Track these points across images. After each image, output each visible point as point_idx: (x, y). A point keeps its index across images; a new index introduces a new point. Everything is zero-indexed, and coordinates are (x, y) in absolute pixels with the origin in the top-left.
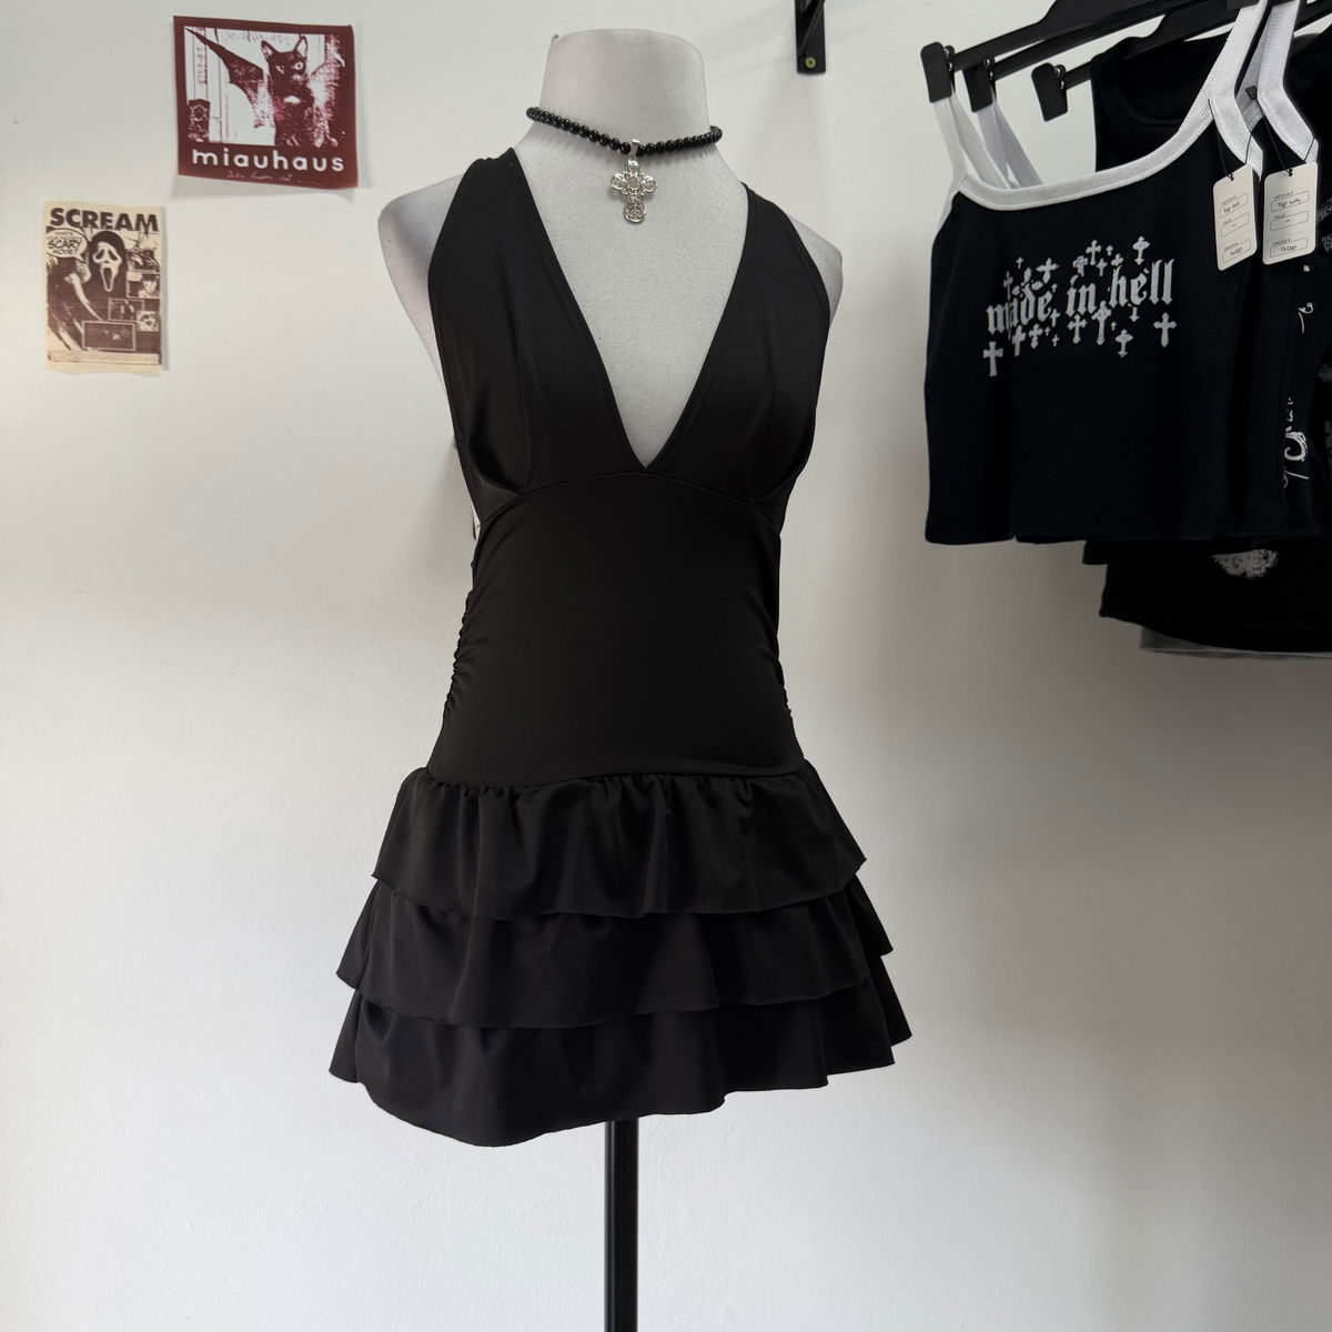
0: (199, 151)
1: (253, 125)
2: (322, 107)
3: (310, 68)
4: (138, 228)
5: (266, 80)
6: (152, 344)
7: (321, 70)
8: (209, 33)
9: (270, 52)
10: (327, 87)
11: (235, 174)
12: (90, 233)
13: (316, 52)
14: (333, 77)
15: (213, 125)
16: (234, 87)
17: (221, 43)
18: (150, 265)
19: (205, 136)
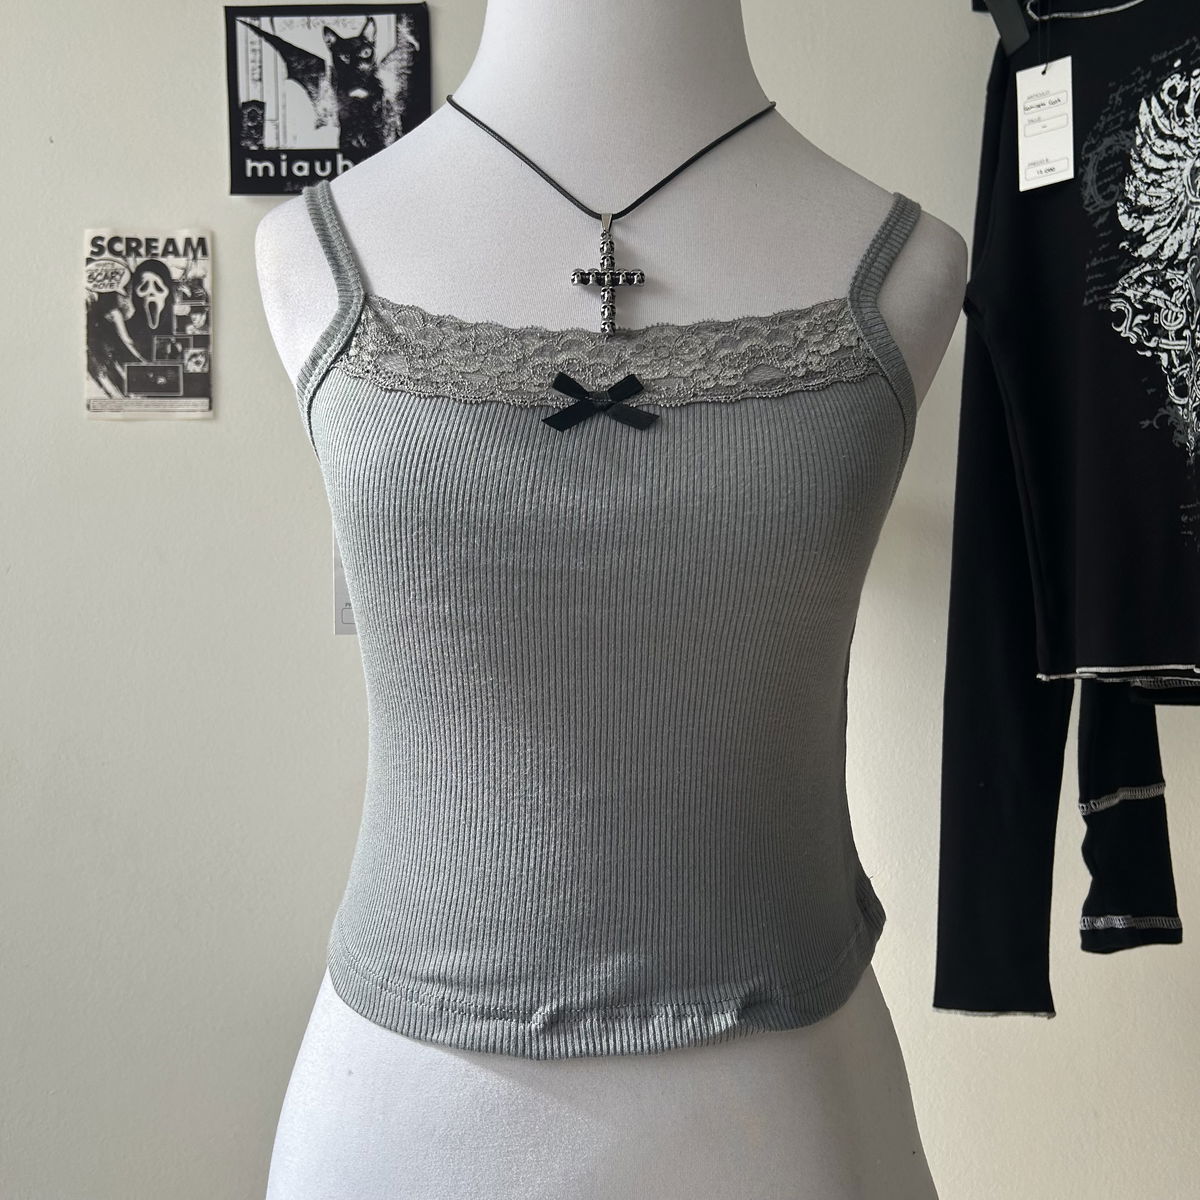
0: (253, 160)
1: (313, 126)
3: (380, 53)
4: (185, 254)
5: (328, 72)
6: (201, 386)
7: (392, 56)
8: (264, 23)
9: (333, 39)
10: (399, 75)
11: (293, 185)
12: (134, 262)
14: (405, 64)
15: (269, 129)
16: (293, 85)
17: (278, 34)
18: (199, 296)
19: (260, 143)
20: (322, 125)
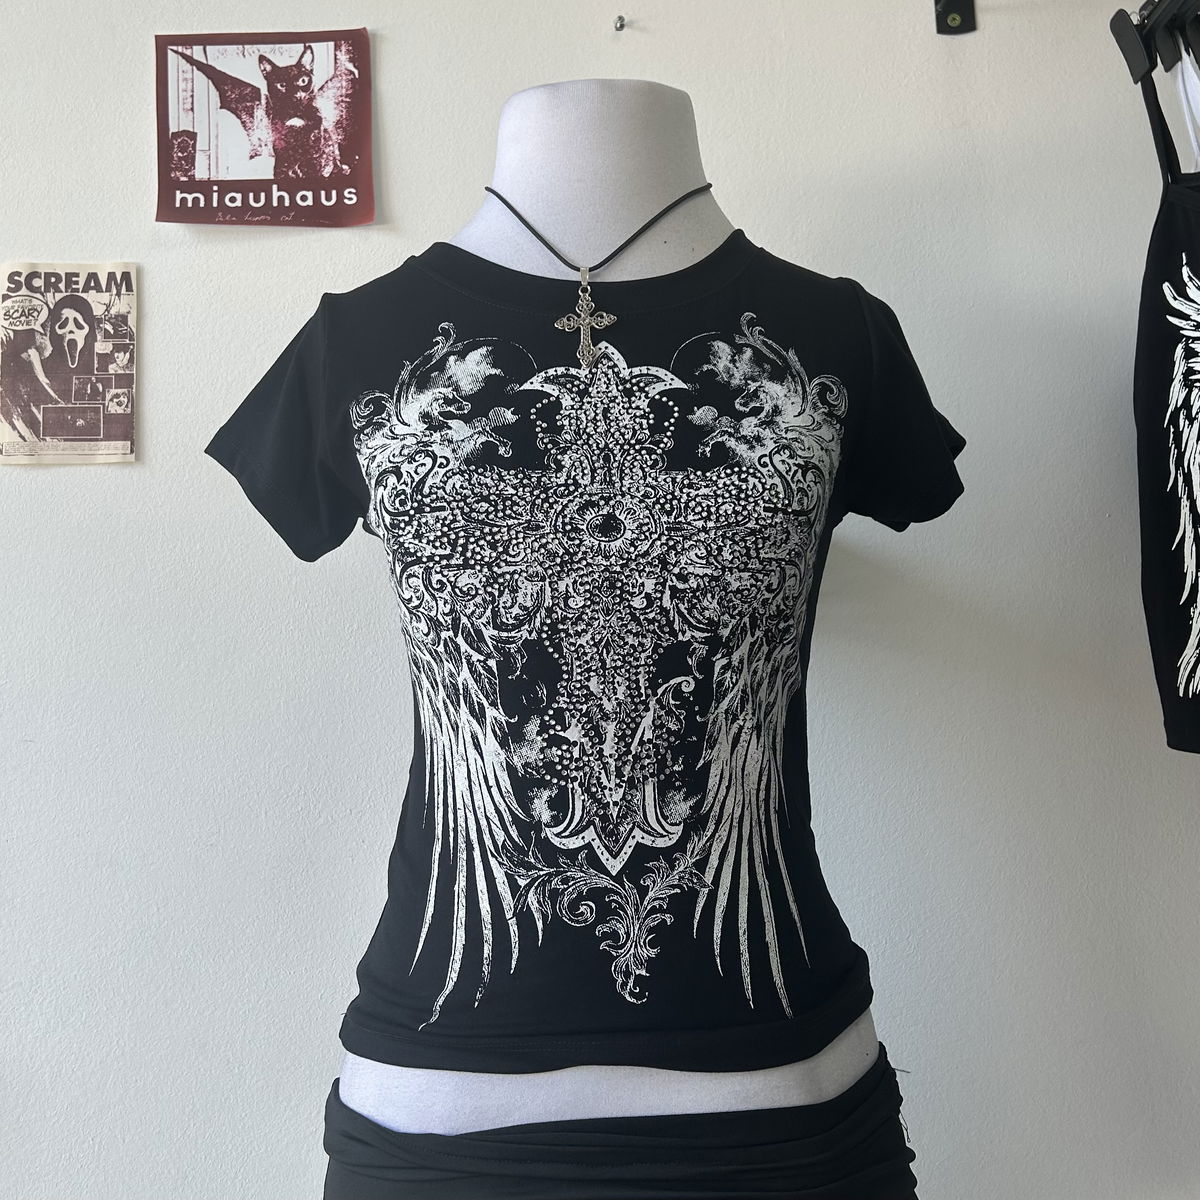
0: (183, 191)
2: (331, 128)
3: (317, 83)
4: (108, 289)
5: (263, 101)
6: (126, 429)
7: (330, 84)
8: (197, 52)
9: (269, 68)
10: (338, 104)
11: (224, 218)
12: (52, 298)
13: (324, 62)
14: (344, 91)
15: (200, 160)
17: (210, 63)
18: (124, 334)
19: (192, 173)
20: (256, 155)
